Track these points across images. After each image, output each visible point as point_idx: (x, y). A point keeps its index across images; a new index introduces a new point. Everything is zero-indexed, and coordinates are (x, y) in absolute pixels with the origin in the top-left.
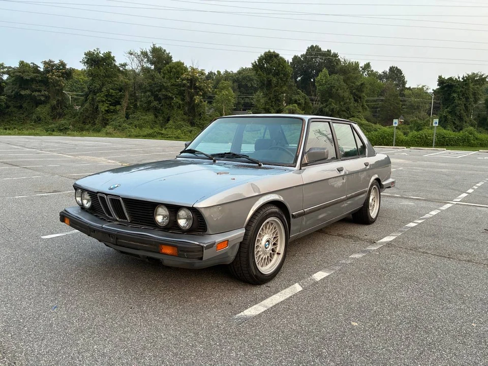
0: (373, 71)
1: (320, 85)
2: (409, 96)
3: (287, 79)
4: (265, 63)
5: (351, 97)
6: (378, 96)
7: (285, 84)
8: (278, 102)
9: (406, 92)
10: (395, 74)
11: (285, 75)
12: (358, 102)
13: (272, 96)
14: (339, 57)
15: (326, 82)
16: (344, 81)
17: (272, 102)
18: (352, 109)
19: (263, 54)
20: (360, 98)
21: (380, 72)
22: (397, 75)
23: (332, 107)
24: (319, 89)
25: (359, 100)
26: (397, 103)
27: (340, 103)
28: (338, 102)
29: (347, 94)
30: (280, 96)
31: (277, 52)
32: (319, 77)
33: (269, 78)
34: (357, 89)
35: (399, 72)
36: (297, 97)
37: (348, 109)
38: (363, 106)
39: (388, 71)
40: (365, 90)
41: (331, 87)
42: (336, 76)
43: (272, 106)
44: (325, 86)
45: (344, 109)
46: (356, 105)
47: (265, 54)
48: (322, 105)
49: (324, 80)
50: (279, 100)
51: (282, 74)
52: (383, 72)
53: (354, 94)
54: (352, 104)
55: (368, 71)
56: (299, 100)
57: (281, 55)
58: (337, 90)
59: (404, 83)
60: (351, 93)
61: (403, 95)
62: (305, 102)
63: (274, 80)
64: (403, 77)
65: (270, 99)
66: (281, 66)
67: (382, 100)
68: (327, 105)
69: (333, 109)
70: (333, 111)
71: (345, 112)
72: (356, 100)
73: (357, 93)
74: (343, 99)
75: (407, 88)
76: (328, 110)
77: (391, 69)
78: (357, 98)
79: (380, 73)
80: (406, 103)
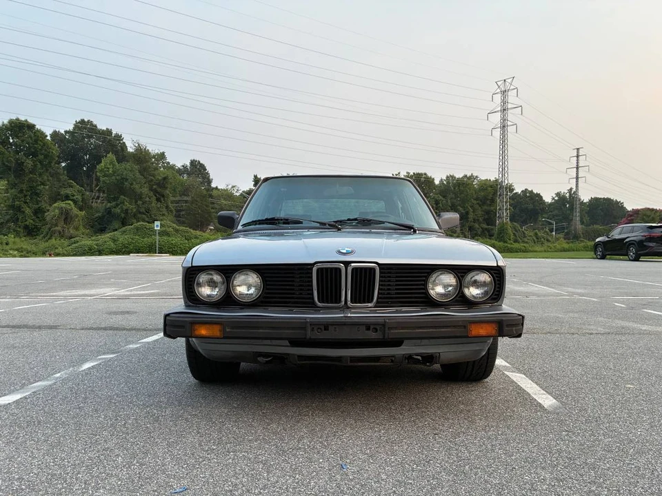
0: (169, 163)
1: (104, 176)
2: (219, 197)
3: (50, 163)
4: (11, 135)
5: (151, 194)
6: (181, 196)
7: (47, 170)
8: (35, 197)
9: (214, 193)
10: (197, 169)
11: (46, 156)
12: (161, 202)
13: (24, 187)
14: (124, 141)
15: (114, 172)
16: (140, 172)
17: (25, 196)
18: (154, 212)
19: (6, 122)
20: (163, 196)
21: (179, 165)
22: (200, 171)
23: (125, 208)
24: (104, 181)
25: (162, 199)
26: (207, 206)
27: (136, 202)
28: (134, 201)
29: (145, 190)
30: (39, 188)
31: (31, 121)
32: (102, 164)
33: (18, 159)
34: (158, 184)
35: (203, 167)
36: (69, 191)
37: (148, 211)
38: (167, 207)
39: (188, 164)
40: (169, 186)
41: (123, 179)
42: (128, 165)
43: (25, 203)
44: (113, 177)
45: (143, 210)
46: (159, 206)
47: (11, 122)
48: (109, 204)
49: (111, 169)
50: (37, 194)
51: (42, 154)
52: (183, 166)
53: (155, 192)
54: (153, 204)
55: (163, 163)
56: (73, 196)
57: (38, 127)
58: (132, 184)
59: (209, 182)
60: (151, 189)
61: (211, 196)
62: (83, 199)
63: (29, 163)
64: (207, 173)
65: (21, 191)
66: (39, 142)
67: (186, 202)
68: (117, 205)
69: (127, 210)
70: (127, 213)
71: (144, 214)
72: (158, 200)
73: (159, 190)
74: (140, 197)
75: (213, 188)
76: (119, 211)
77: (193, 163)
78: (160, 197)
79: (179, 167)
80: (216, 206)
